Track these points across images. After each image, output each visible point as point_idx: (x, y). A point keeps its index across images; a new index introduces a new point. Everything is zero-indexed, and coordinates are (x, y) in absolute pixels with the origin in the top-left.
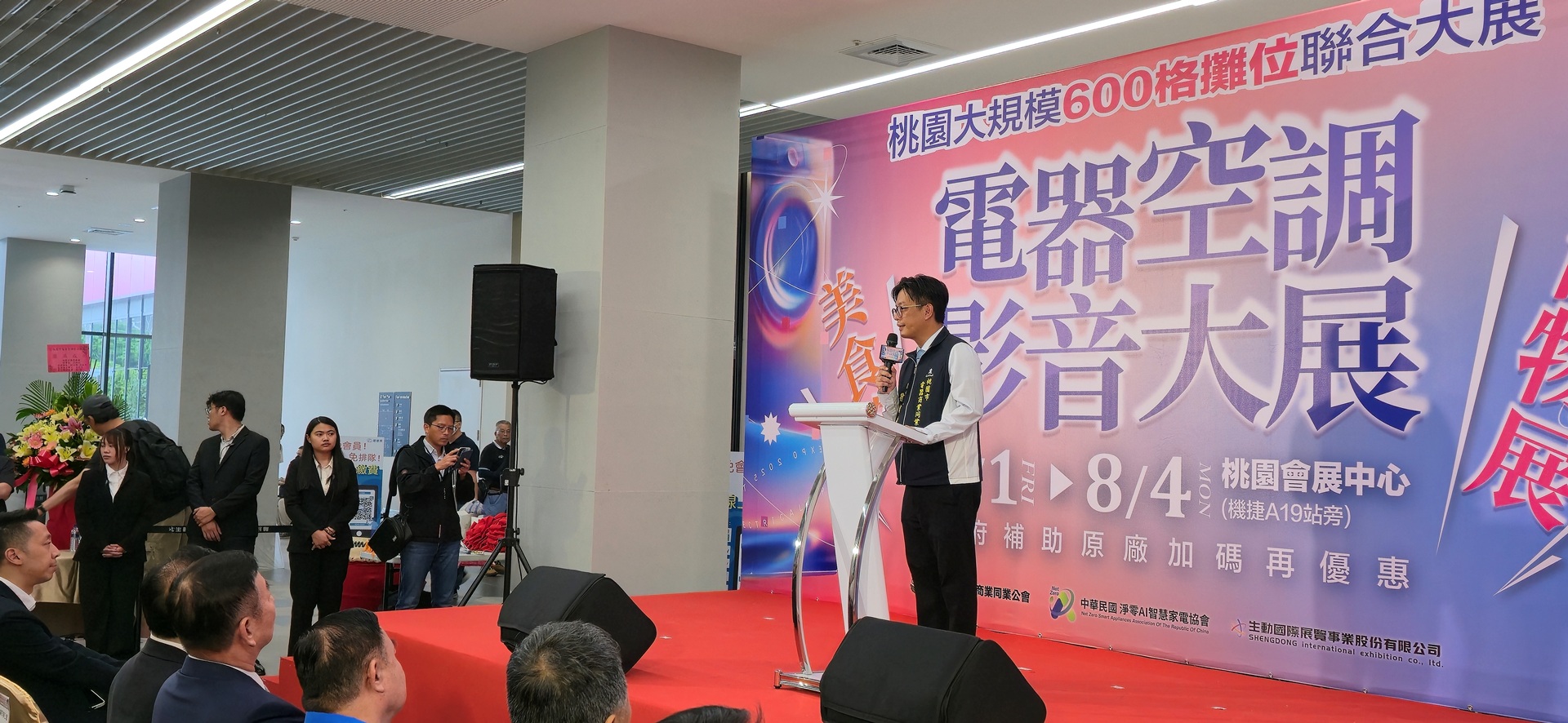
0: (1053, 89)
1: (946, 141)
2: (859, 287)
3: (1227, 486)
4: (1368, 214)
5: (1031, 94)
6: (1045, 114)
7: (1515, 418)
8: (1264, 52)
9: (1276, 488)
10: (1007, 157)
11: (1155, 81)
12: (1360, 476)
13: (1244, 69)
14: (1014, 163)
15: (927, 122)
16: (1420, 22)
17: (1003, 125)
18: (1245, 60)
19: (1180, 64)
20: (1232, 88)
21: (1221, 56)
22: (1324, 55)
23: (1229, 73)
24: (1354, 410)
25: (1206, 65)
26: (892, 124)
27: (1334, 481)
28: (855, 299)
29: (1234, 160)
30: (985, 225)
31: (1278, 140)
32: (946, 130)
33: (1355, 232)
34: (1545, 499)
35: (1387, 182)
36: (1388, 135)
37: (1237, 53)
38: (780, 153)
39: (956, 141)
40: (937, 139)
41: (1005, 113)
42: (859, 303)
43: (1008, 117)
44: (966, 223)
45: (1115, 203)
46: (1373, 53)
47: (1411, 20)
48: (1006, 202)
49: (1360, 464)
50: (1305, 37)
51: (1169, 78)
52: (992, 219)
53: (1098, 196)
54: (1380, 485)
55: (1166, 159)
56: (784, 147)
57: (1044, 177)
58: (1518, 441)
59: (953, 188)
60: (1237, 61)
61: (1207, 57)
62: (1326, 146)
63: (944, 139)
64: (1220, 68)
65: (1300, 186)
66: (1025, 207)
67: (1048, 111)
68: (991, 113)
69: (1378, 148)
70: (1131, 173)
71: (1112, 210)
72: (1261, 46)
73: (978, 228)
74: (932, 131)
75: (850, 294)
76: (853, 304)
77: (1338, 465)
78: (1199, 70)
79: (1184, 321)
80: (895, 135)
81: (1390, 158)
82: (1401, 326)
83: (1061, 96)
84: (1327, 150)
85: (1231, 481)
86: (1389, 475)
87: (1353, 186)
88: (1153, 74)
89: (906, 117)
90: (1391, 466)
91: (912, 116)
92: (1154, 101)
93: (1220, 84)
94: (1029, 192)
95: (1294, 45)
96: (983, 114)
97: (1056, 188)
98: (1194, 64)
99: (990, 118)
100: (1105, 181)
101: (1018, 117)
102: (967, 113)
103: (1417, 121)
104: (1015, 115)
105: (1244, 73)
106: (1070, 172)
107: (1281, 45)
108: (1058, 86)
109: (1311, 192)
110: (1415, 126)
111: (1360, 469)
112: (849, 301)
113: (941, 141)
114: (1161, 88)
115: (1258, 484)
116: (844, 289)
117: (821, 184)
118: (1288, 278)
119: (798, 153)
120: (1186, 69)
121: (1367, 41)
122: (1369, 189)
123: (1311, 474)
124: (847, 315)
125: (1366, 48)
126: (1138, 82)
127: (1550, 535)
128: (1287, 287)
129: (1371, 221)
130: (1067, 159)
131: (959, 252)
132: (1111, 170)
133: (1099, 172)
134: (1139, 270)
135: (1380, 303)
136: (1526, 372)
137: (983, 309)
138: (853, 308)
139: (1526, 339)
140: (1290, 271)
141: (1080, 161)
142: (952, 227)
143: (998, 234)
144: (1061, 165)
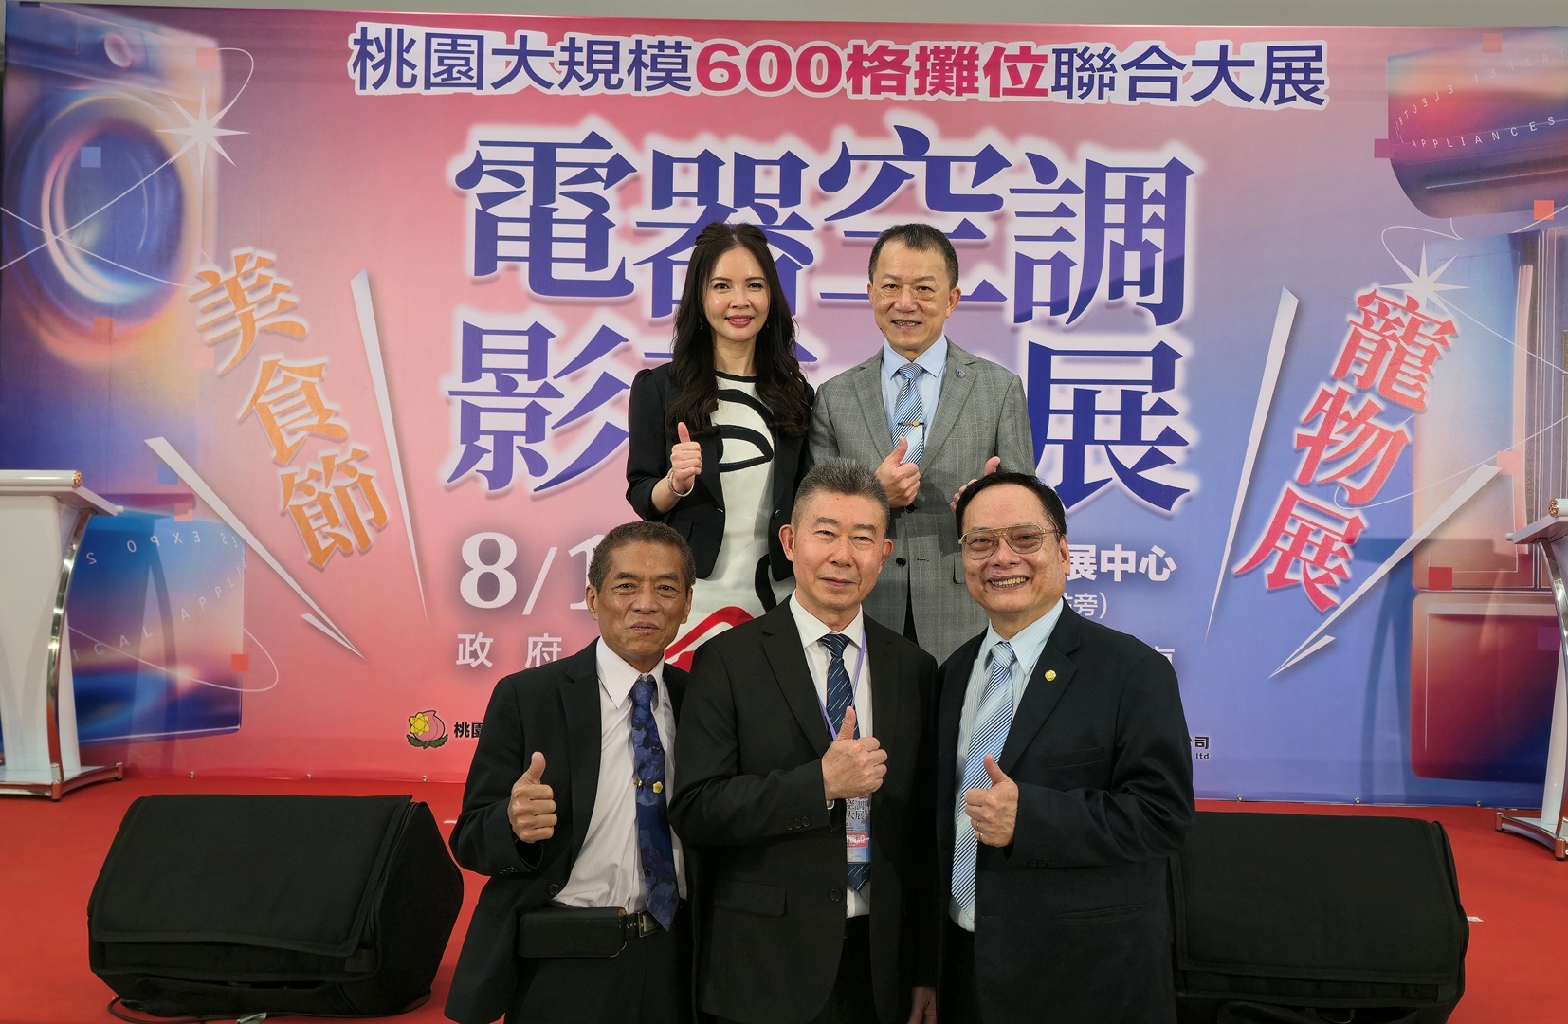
0: (678, 43)
1: (474, 81)
2: (287, 283)
4: (1132, 268)
5: (639, 43)
6: (664, 74)
7: (1291, 498)
8: (1002, 59)
10: (594, 124)
11: (846, 65)
12: (1118, 560)
13: (976, 74)
14: (606, 132)
15: (434, 46)
16: (1196, 63)
17: (588, 78)
18: (976, 63)
19: (883, 50)
20: (959, 92)
21: (942, 52)
22: (1081, 78)
23: (954, 74)
24: (1112, 488)
25: (922, 57)
26: (358, 35)
27: (1087, 565)
28: (276, 301)
29: (961, 182)
30: (555, 215)
31: (1021, 168)
32: (474, 64)
33: (1117, 288)
34: (1319, 580)
35: (1155, 236)
36: (1157, 183)
37: (966, 52)
38: (82, 38)
39: (497, 85)
40: (455, 75)
41: (590, 61)
42: (286, 308)
43: (596, 66)
44: (521, 206)
45: (784, 214)
46: (1141, 87)
47: (1186, 60)
48: (595, 188)
49: (1118, 547)
50: (1058, 52)
51: (866, 64)
52: (566, 208)
53: (756, 201)
54: (1142, 569)
55: (864, 168)
56: (91, 29)
57: (663, 165)
58: (1293, 521)
59: (488, 153)
60: (965, 63)
61: (923, 49)
62: (1082, 184)
63: (471, 78)
64: (941, 67)
65: (1050, 226)
66: (630, 199)
67: (669, 72)
68: (565, 56)
69: (1146, 196)
70: (809, 179)
71: (780, 222)
72: (998, 51)
73: (541, 221)
74: (446, 61)
75: (267, 292)
76: (274, 307)
77: (1092, 549)
78: (911, 62)
80: (363, 55)
81: (1160, 210)
82: (1169, 397)
83: (693, 56)
84: (1084, 190)
86: (1152, 559)
87: (1115, 235)
88: (843, 55)
89: (388, 32)
90: (1155, 549)
91: (401, 33)
92: (843, 91)
93: (941, 85)
94: (637, 179)
95: (1043, 58)
96: (550, 54)
97: (685, 180)
98: (905, 54)
99: (562, 63)
100: (767, 182)
101: (616, 70)
102: (516, 46)
103: (1191, 172)
104: (610, 67)
105: (976, 79)
106: (708, 164)
107: (1025, 54)
108: (685, 41)
109: (1062, 235)
110: (1189, 179)
111: (1118, 552)
112: (262, 304)
113: (464, 80)
114: (856, 73)
116: (252, 282)
117: (193, 107)
118: (1032, 333)
119: (131, 46)
120: (893, 57)
121: (1134, 72)
122: (1134, 241)
124: (259, 325)
125: (1133, 80)
126: (820, 62)
127: (1324, 615)
128: (1031, 344)
129: (1137, 278)
130: (706, 142)
131: (503, 248)
132: (777, 169)
133: (758, 168)
134: (822, 305)
135: (1145, 369)
136: (1303, 450)
137: (553, 336)
138: (274, 314)
139: (1303, 417)
140: (1035, 325)
141: (726, 150)
142: (491, 211)
143: (580, 231)
144: (694, 150)
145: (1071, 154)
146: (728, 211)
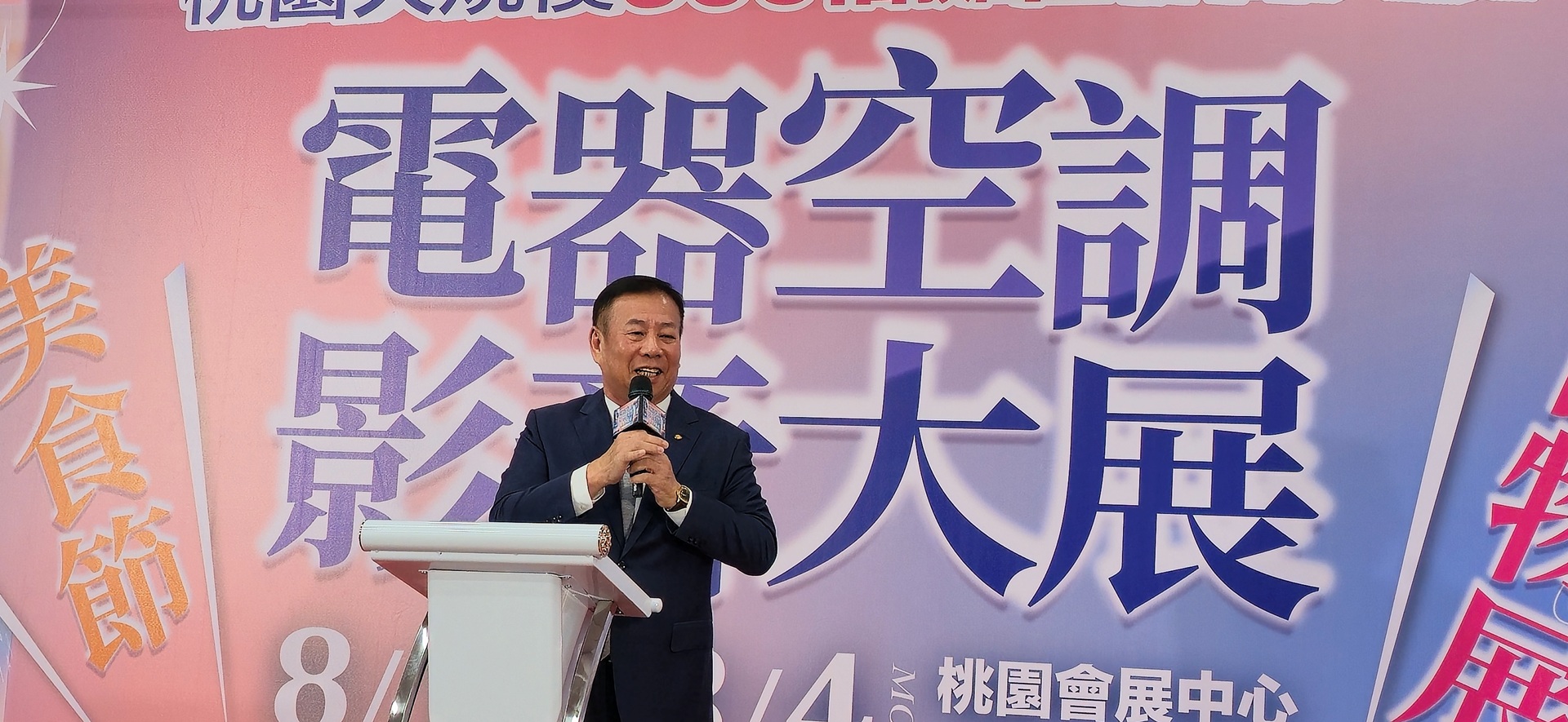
1: (334, 7)
2: (87, 282)
3: (946, 709)
4: (1233, 249)
7: (1482, 605)
9: (1045, 713)
10: (485, 59)
12: (1206, 695)
14: (500, 70)
24: (1199, 581)
27: (1159, 701)
28: (74, 307)
29: (980, 124)
30: (427, 186)
33: (1209, 277)
35: (1270, 199)
36: (1273, 119)
39: (361, 12)
42: (85, 316)
44: (384, 174)
45: (730, 176)
48: (480, 147)
49: (1206, 674)
52: (443, 175)
53: (694, 159)
55: (843, 109)
57: (571, 112)
58: (1487, 643)
59: (346, 104)
62: (1158, 121)
63: (330, 3)
65: (1110, 185)
66: (525, 160)
69: (1256, 138)
70: (767, 126)
71: (724, 188)
73: (408, 193)
75: (61, 296)
76: (69, 315)
77: (1166, 676)
79: (872, 405)
81: (1277, 159)
82: (1285, 441)
84: (1162, 132)
85: (955, 700)
86: (1259, 693)
87: (1208, 198)
90: (1264, 679)
94: (536, 133)
97: (600, 132)
100: (709, 132)
103: (1326, 102)
106: (631, 110)
109: (1128, 199)
110: (1323, 113)
111: (1206, 683)
112: (55, 310)
113: (322, 6)
115: (1009, 706)
116: (45, 281)
118: (1079, 344)
122: (1236, 205)
123: (1114, 690)
124: (49, 339)
128: (1079, 362)
129: (1240, 261)
130: (630, 79)
131: (359, 232)
132: (723, 113)
133: (698, 114)
134: (778, 305)
135: (1250, 400)
136: (1502, 530)
137: (414, 351)
138: (68, 324)
139: (1502, 477)
140: (1084, 331)
141: (654, 90)
142: (344, 182)
143: (458, 206)
144: (611, 91)
145: (1143, 81)
146: (654, 174)
